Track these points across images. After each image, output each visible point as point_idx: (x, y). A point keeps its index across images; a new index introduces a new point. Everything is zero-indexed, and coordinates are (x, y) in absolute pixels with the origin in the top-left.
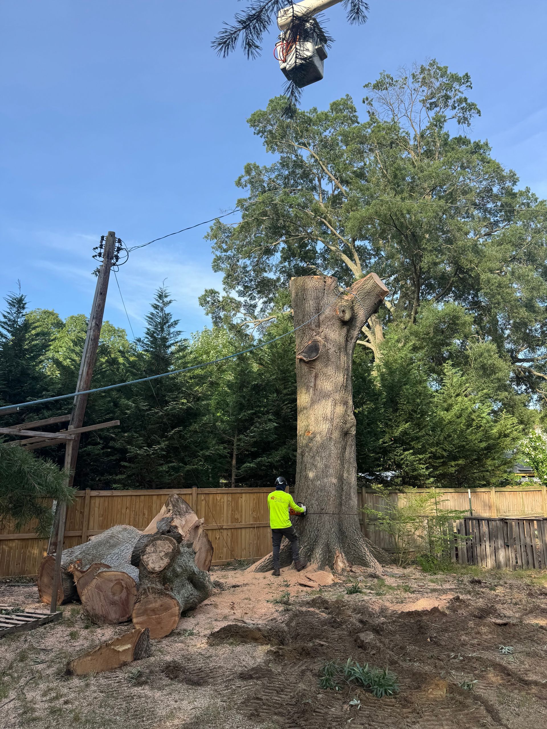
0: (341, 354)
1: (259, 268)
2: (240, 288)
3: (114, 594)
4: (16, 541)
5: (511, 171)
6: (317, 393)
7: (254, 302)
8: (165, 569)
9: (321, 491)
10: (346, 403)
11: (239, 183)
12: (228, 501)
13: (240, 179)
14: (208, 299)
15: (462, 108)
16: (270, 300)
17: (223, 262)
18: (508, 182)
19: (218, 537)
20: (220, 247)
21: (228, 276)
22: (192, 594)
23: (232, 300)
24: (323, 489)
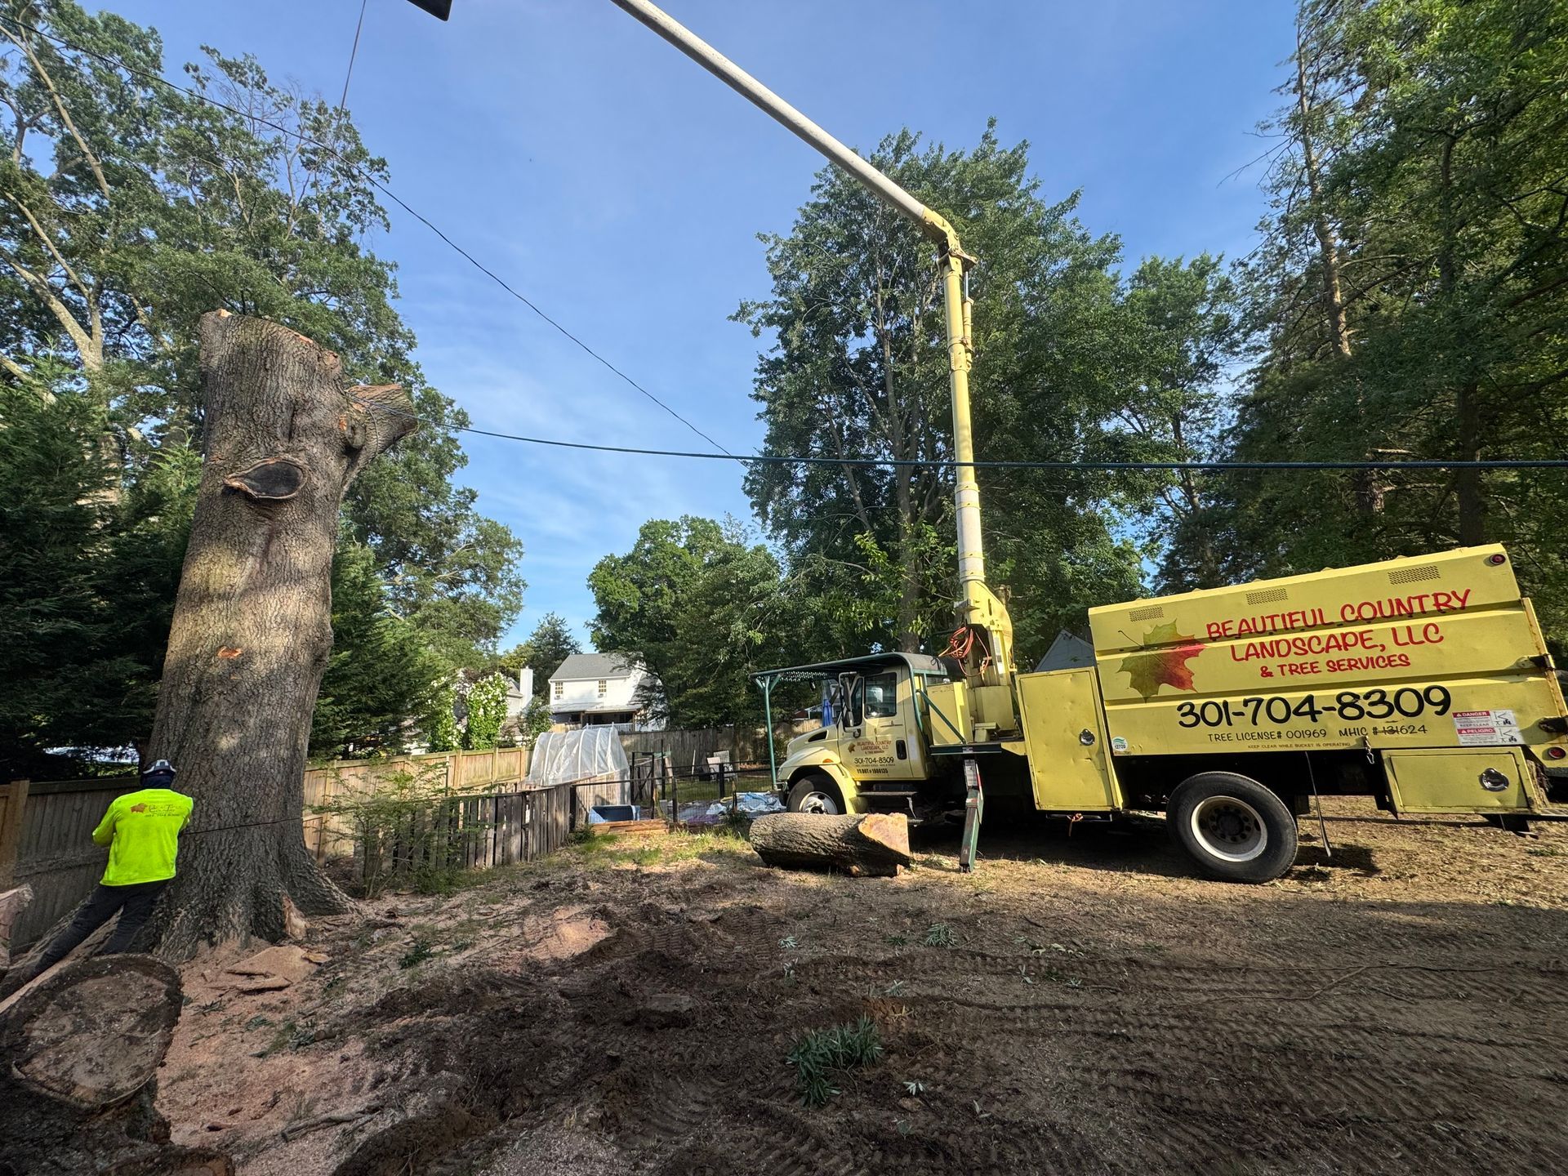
6: (270, 570)
24: (256, 771)
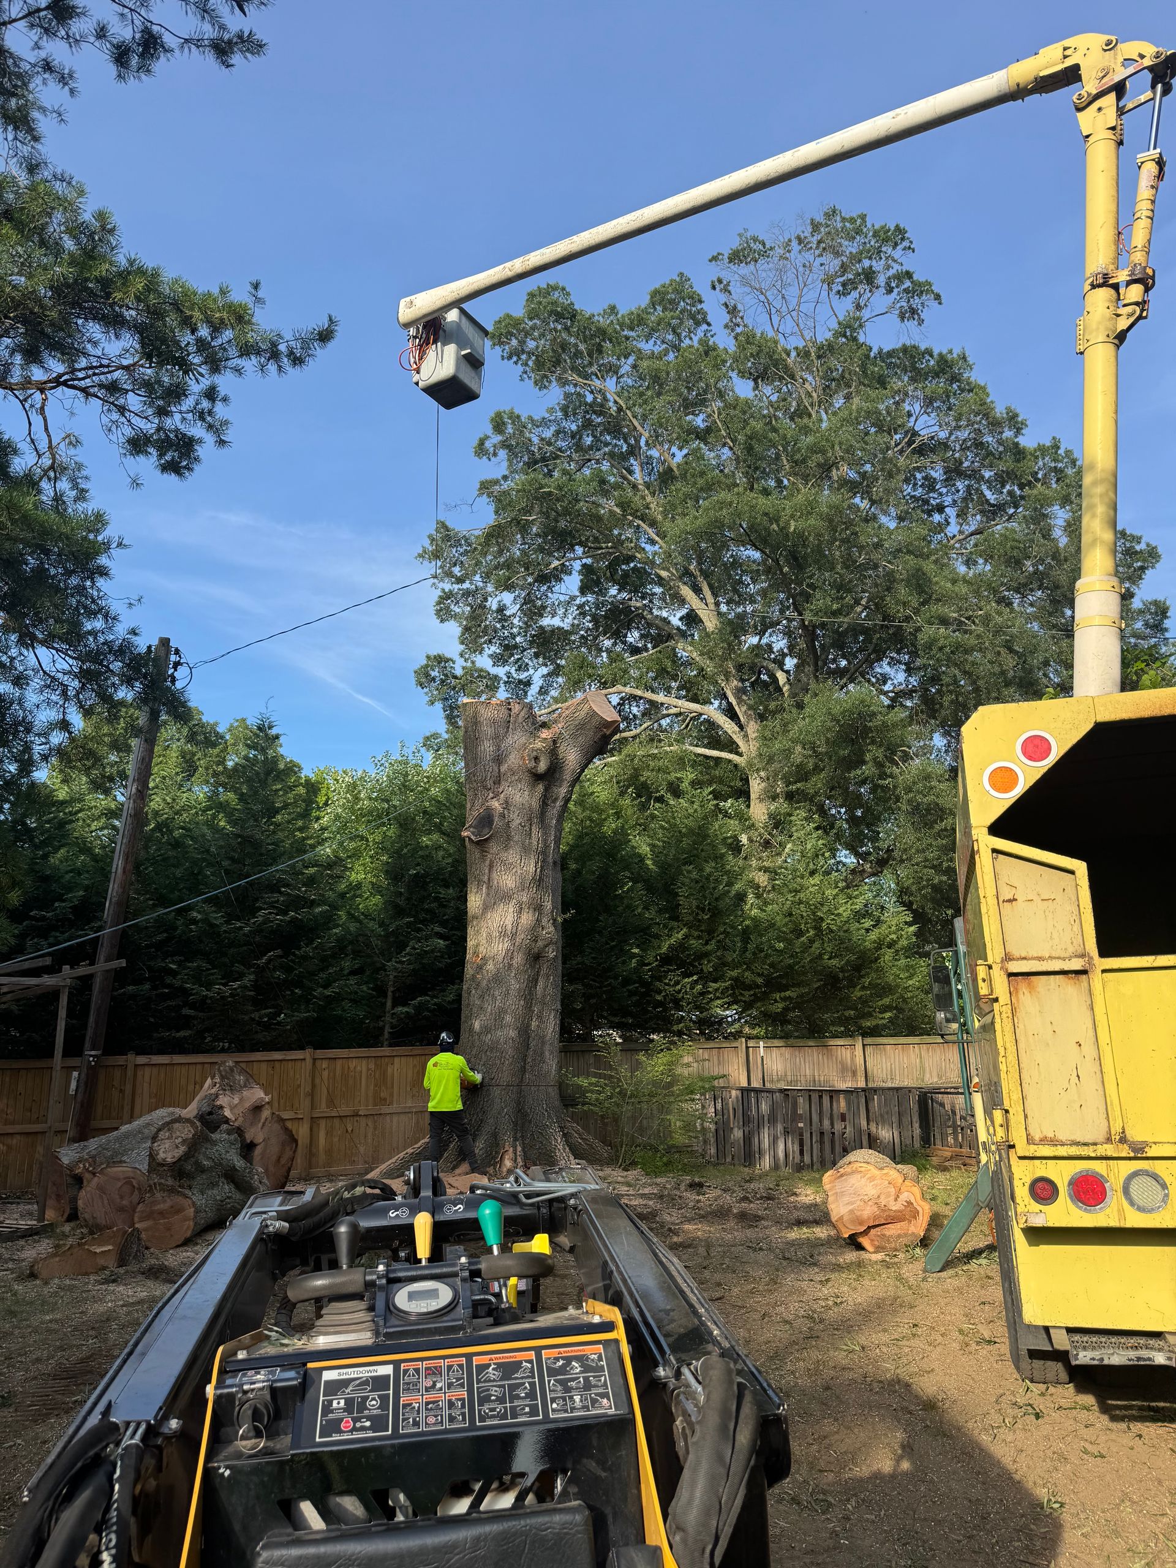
0: (533, 828)
1: (533, 610)
2: (494, 649)
3: (122, 1197)
4: (18, 1137)
5: (1009, 410)
6: (492, 893)
7: (526, 674)
8: (180, 1159)
9: (491, 1051)
10: (538, 908)
11: (481, 449)
12: (368, 1070)
13: (482, 443)
14: (433, 674)
15: (906, 291)
16: (556, 672)
17: (457, 603)
18: (1006, 429)
19: (350, 1129)
20: (449, 574)
21: (467, 629)
22: (229, 1198)
23: (482, 674)
